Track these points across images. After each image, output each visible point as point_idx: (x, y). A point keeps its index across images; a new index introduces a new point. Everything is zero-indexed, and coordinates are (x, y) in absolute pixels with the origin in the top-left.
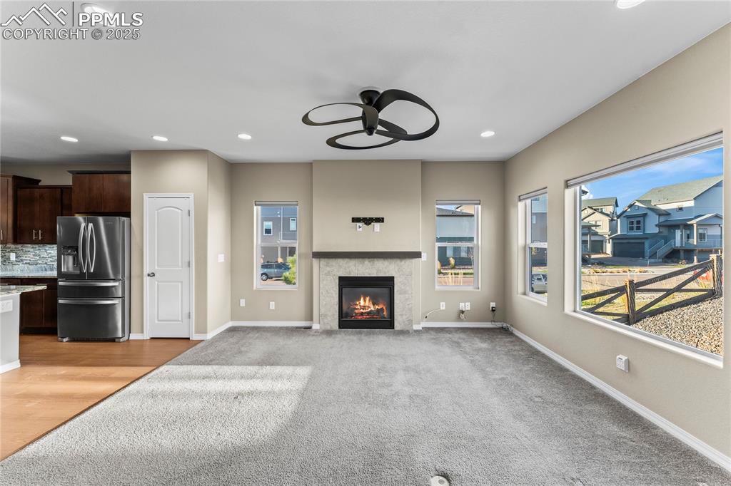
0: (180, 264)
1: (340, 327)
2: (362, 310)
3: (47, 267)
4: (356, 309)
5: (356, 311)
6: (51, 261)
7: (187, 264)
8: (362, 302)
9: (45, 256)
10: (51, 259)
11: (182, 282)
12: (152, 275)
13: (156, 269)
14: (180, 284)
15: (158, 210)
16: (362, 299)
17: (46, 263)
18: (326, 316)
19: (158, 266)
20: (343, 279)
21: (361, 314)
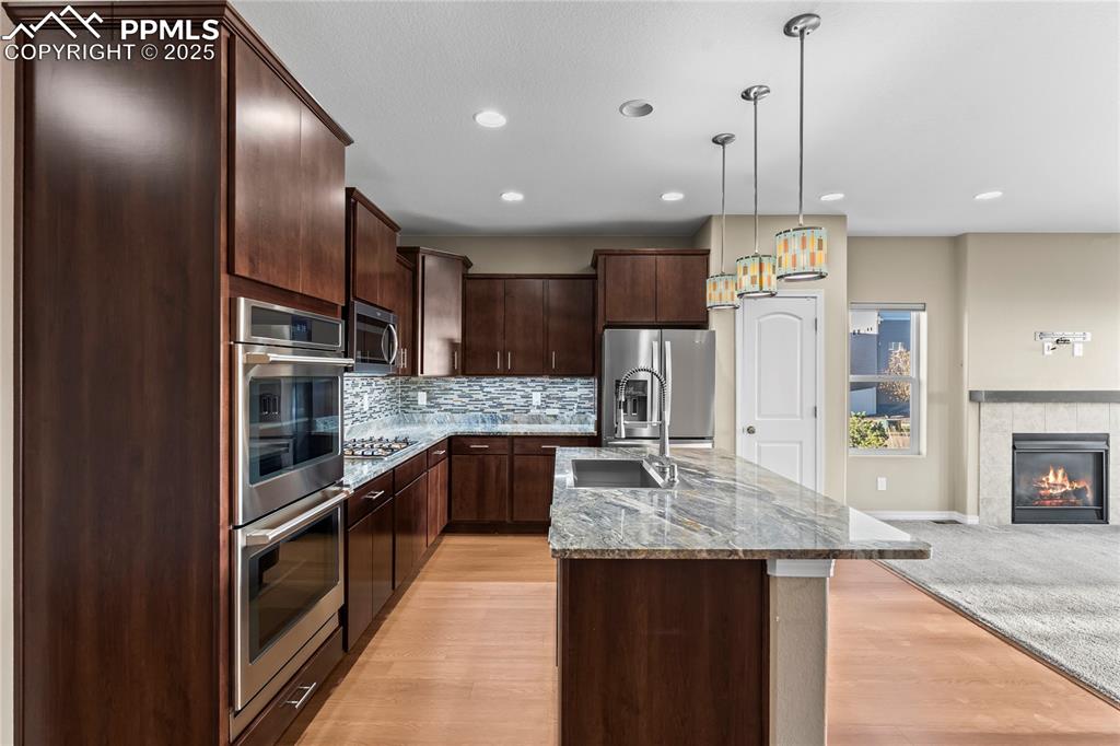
0: (798, 413)
1: (1013, 521)
2: (1051, 491)
3: (486, 417)
4: (1043, 489)
5: (1042, 492)
6: (491, 407)
7: (811, 411)
8: (1051, 478)
9: (481, 397)
10: (491, 403)
11: (801, 443)
12: (751, 430)
13: (755, 421)
14: (798, 446)
15: (759, 318)
16: (1052, 472)
17: (482, 410)
18: (989, 501)
19: (759, 416)
20: (1016, 438)
21: (1051, 497)
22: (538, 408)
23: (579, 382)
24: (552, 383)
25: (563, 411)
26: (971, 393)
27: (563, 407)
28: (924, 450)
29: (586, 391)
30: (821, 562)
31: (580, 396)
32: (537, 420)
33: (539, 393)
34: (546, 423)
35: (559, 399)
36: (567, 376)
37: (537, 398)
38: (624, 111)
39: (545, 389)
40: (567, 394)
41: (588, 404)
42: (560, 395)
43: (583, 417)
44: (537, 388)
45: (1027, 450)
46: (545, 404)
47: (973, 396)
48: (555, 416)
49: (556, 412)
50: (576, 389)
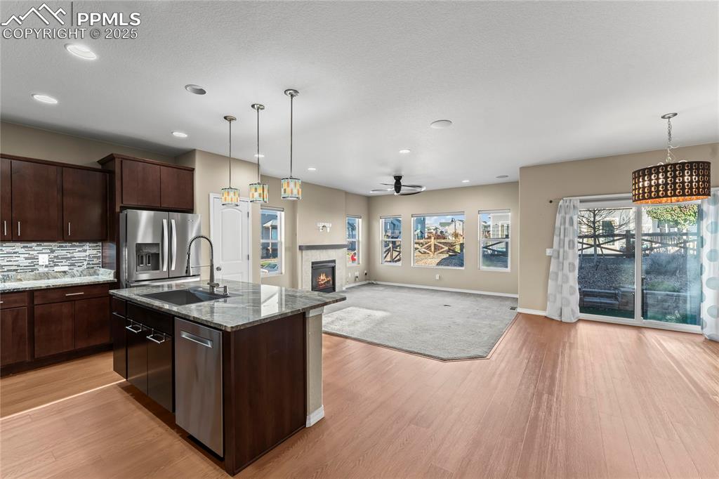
0: (240, 258)
4: (320, 281)
5: (320, 283)
8: (322, 277)
11: (242, 273)
15: (222, 210)
20: (313, 263)
21: (322, 284)
22: (46, 266)
23: (87, 246)
24: (60, 247)
25: (72, 267)
26: (300, 247)
27: (73, 265)
28: (283, 272)
29: (95, 252)
30: (320, 309)
31: (89, 256)
32: (46, 276)
33: (47, 255)
34: (55, 278)
35: (68, 259)
36: (76, 241)
37: (44, 259)
38: (188, 88)
39: (52, 251)
40: (76, 255)
41: (96, 261)
42: (69, 255)
43: (92, 271)
44: (44, 251)
45: (317, 267)
46: (54, 262)
47: (301, 248)
48: (65, 272)
49: (66, 268)
50: (85, 251)
